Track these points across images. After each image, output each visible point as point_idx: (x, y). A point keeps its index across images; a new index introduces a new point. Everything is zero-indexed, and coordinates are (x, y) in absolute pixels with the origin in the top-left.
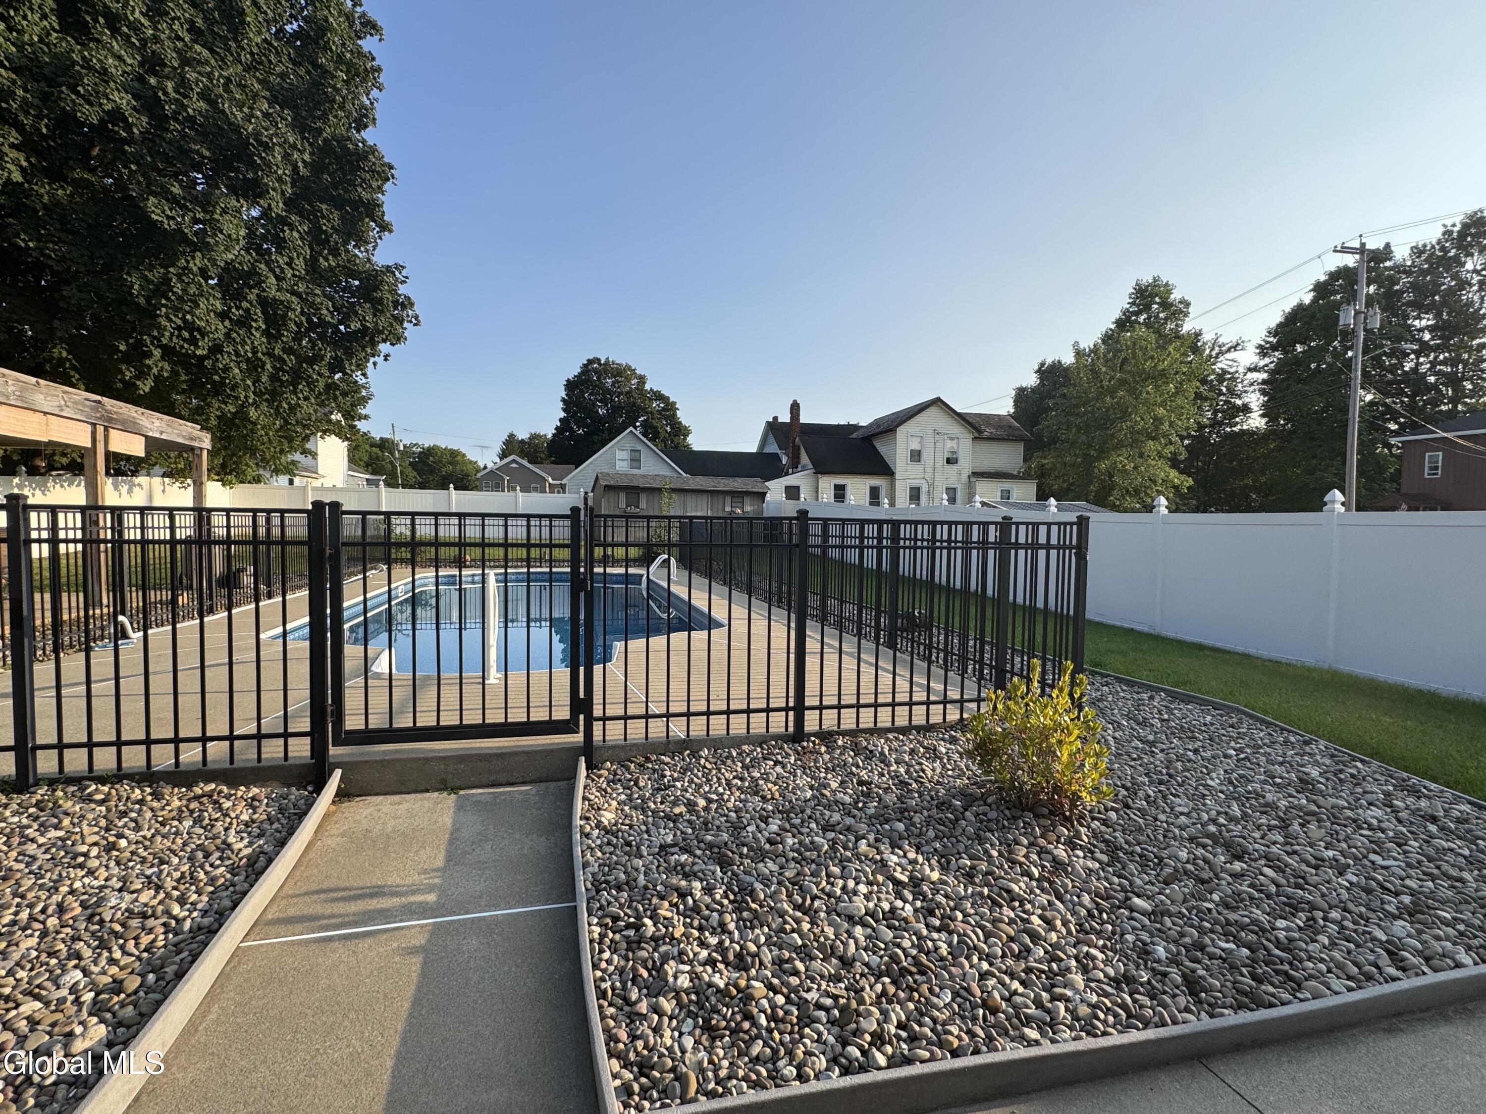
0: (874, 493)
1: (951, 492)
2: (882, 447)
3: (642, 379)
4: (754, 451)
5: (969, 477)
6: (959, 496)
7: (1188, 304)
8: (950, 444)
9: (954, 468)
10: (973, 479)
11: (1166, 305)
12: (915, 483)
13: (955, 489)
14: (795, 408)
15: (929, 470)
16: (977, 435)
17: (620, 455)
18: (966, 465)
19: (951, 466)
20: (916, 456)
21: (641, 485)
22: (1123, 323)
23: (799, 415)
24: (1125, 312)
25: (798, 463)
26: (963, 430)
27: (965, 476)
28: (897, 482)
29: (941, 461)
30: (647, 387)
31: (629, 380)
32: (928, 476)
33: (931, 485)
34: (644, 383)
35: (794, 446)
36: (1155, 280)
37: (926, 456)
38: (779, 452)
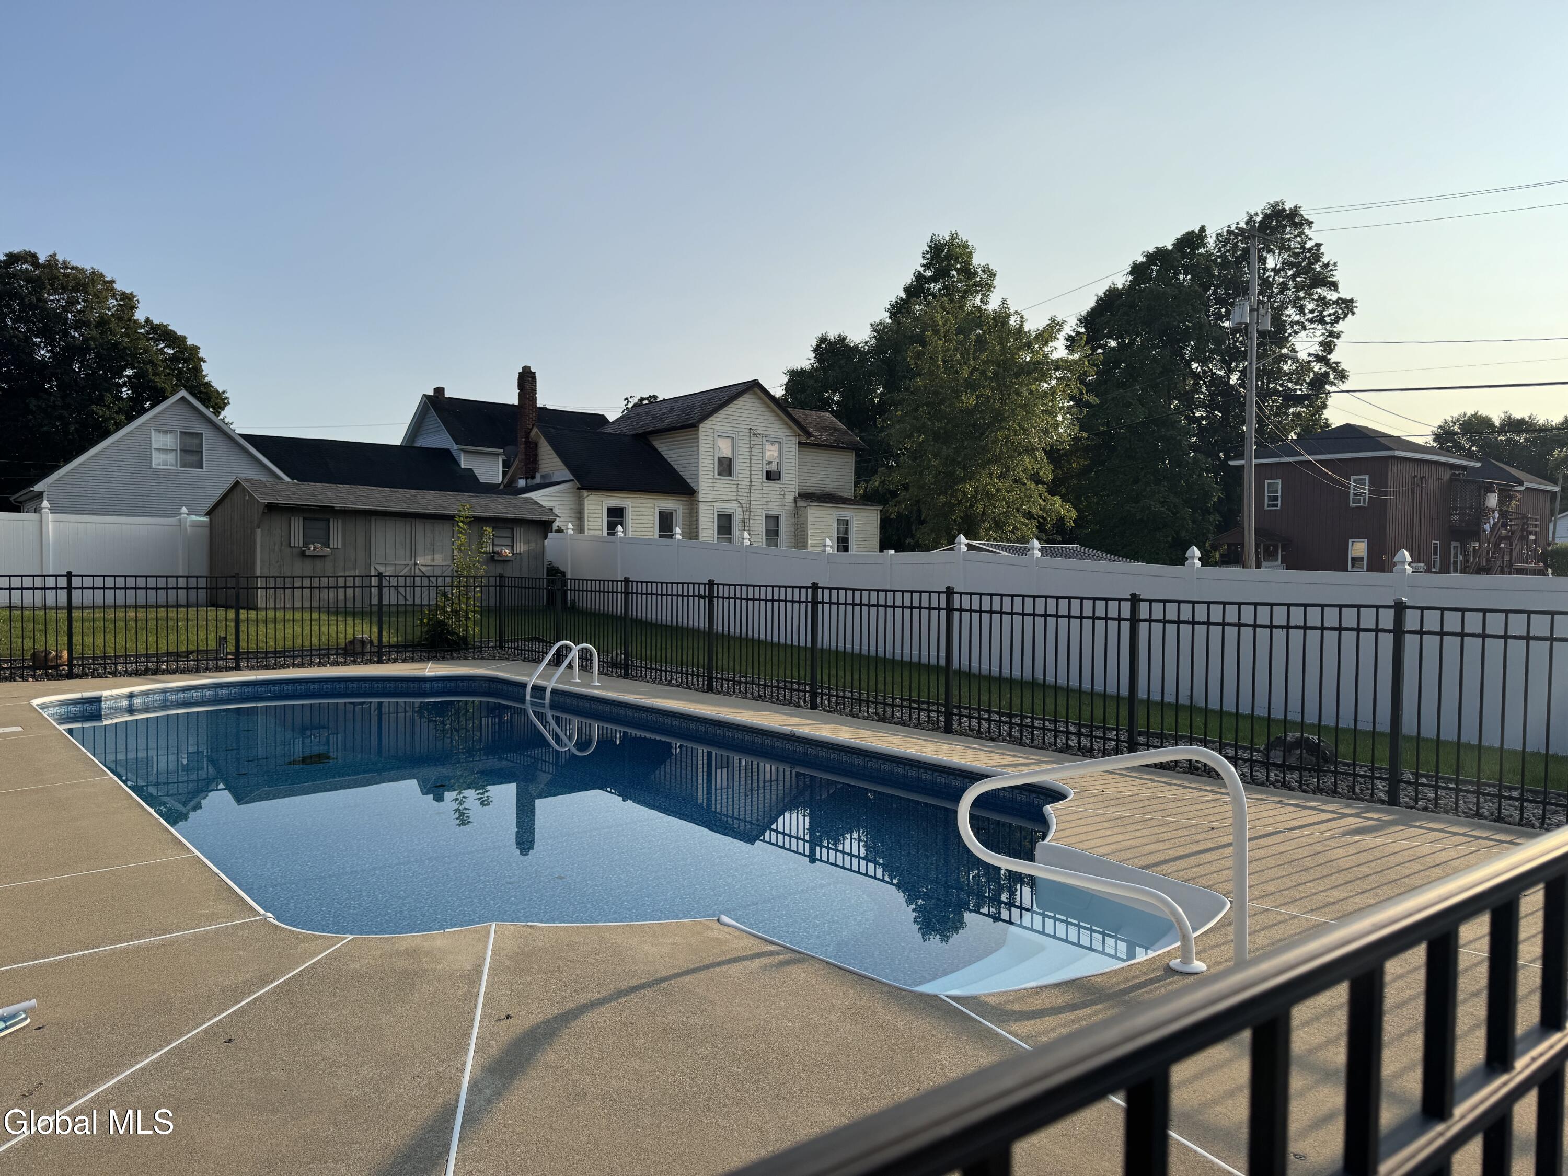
0: (666, 523)
1: (772, 522)
2: (670, 450)
3: (128, 302)
4: (398, 442)
5: (795, 500)
6: (784, 528)
7: (992, 275)
8: (771, 452)
9: (774, 486)
10: (801, 504)
11: (967, 272)
12: (726, 507)
13: (777, 518)
14: (527, 380)
15: (744, 488)
16: (804, 439)
17: (158, 440)
18: (791, 483)
19: (771, 484)
20: (726, 467)
21: (338, 506)
22: (916, 290)
23: (534, 391)
24: (919, 277)
25: (535, 470)
26: (787, 432)
27: (790, 498)
28: (702, 507)
29: (759, 476)
30: (140, 316)
31: (100, 298)
32: (743, 497)
33: (747, 511)
34: (133, 308)
35: (528, 442)
36: (953, 237)
37: (739, 467)
38: (453, 447)
